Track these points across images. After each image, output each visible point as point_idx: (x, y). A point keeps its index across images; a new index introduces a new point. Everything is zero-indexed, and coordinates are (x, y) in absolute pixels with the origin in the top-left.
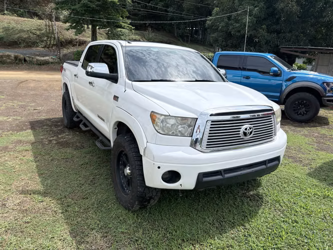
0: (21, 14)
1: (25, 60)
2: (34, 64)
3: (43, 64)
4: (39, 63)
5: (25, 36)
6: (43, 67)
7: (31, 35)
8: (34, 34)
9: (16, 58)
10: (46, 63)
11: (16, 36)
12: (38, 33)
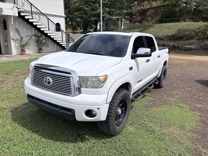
0: (196, 20)
1: (178, 47)
2: (182, 50)
3: (188, 50)
4: (186, 49)
5: (188, 33)
6: (187, 52)
7: (192, 32)
8: (194, 32)
9: (173, 46)
10: (190, 49)
11: (182, 34)
12: (197, 31)
